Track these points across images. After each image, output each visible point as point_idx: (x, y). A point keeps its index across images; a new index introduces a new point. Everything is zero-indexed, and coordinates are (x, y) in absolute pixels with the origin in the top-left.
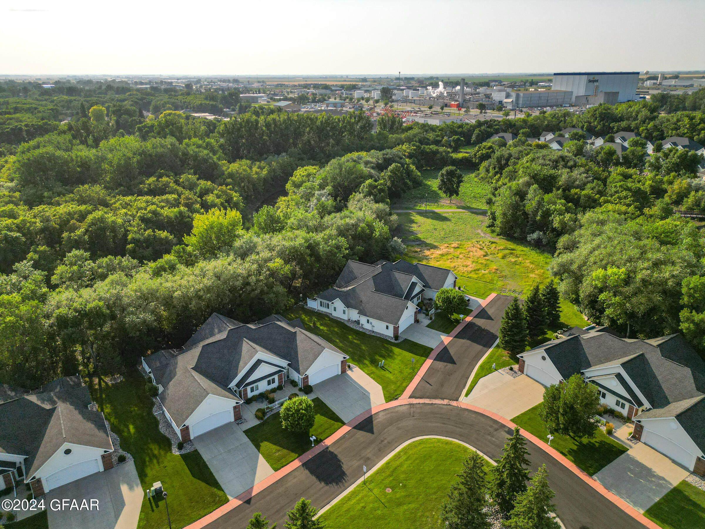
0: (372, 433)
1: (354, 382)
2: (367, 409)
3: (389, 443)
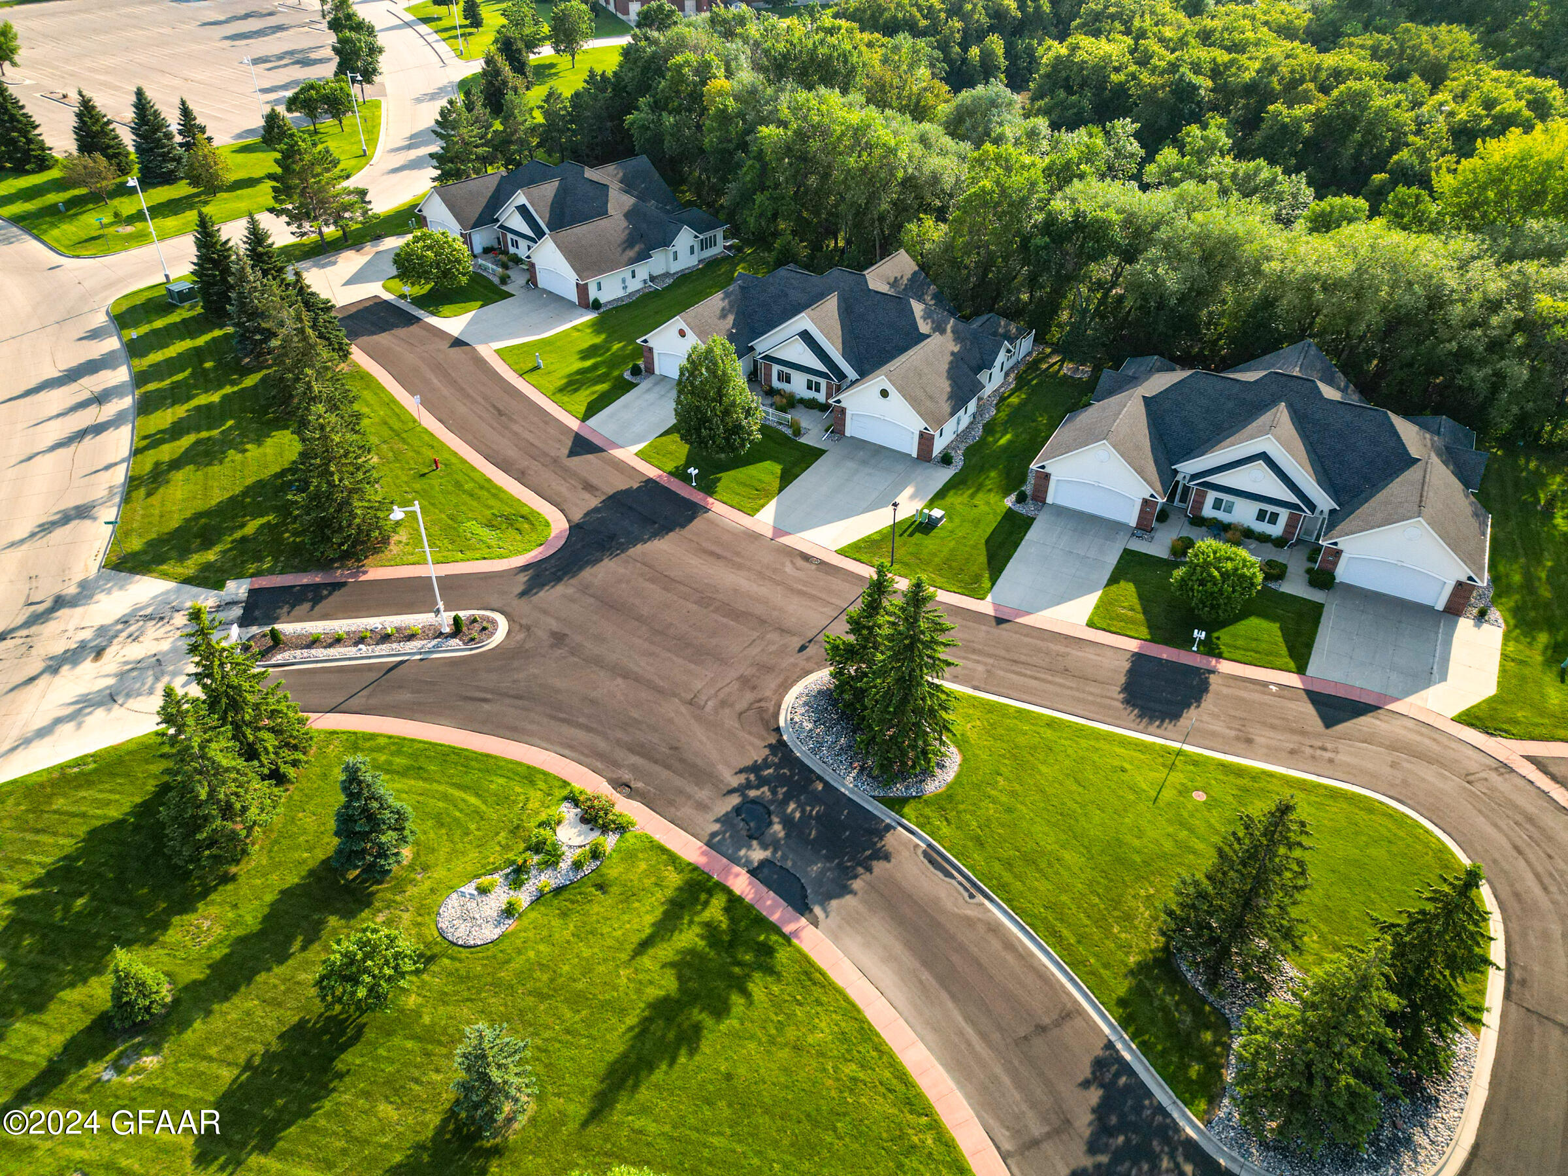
0: (1327, 726)
1: (1448, 643)
2: (1389, 693)
3: (1331, 761)
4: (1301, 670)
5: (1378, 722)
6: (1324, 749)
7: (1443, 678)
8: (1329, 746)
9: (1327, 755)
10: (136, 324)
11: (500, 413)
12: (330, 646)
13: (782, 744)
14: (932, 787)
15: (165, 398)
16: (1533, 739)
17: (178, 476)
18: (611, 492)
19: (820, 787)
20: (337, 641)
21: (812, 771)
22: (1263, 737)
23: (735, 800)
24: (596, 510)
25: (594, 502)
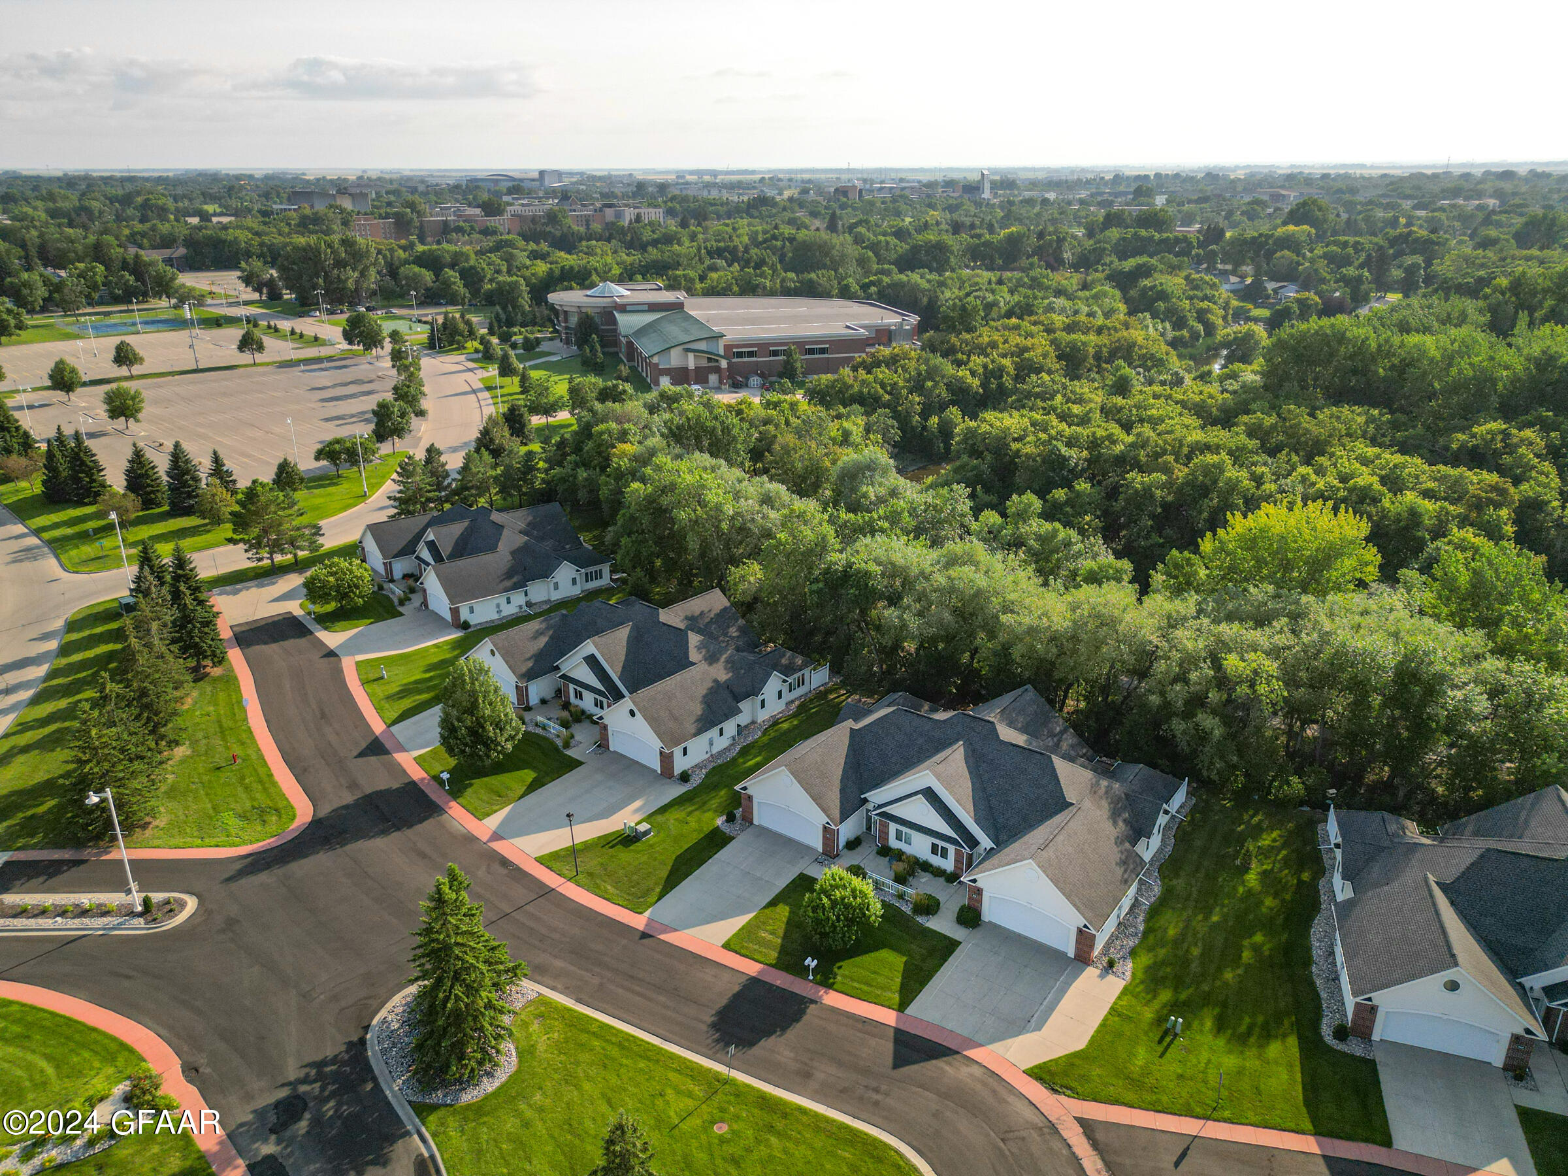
0: (896, 1066)
1: (1063, 991)
2: (975, 1039)
3: (876, 1104)
4: (902, 1007)
5: (947, 1068)
6: (877, 1090)
7: (1039, 1028)
8: (884, 1087)
9: (876, 1097)
10: (80, 630)
11: (323, 716)
12: (35, 916)
13: (362, 1042)
14: (469, 1096)
15: (58, 692)
16: (1095, 1100)
17: (21, 758)
18: (369, 791)
19: (369, 1086)
20: (43, 912)
21: (372, 1071)
22: (824, 1071)
23: (283, 1093)
24: (346, 807)
25: (348, 798)
